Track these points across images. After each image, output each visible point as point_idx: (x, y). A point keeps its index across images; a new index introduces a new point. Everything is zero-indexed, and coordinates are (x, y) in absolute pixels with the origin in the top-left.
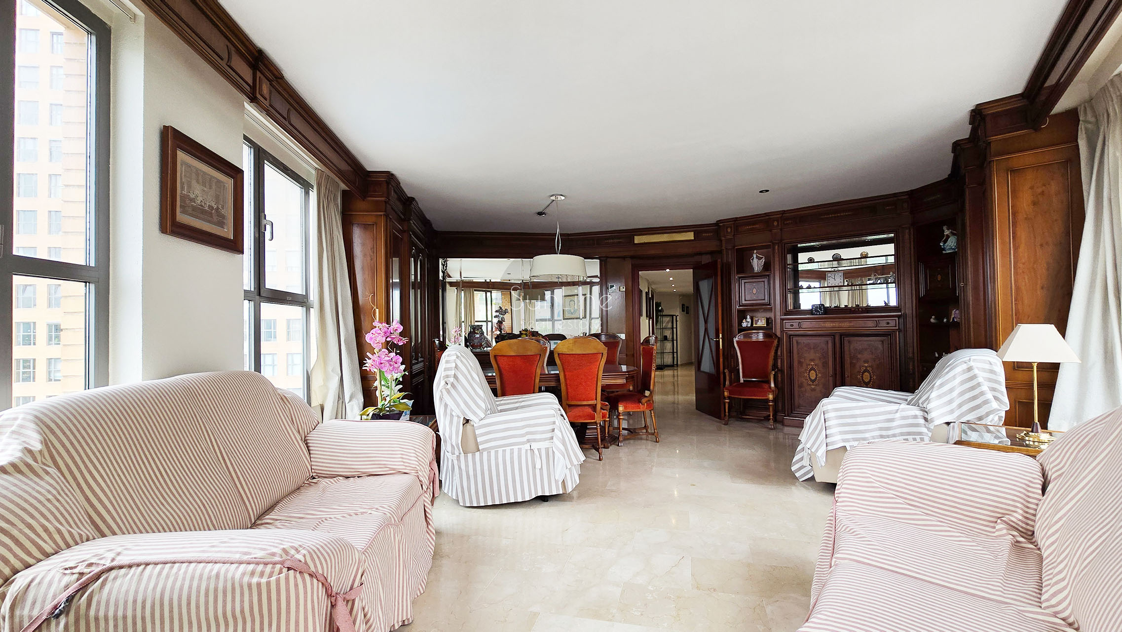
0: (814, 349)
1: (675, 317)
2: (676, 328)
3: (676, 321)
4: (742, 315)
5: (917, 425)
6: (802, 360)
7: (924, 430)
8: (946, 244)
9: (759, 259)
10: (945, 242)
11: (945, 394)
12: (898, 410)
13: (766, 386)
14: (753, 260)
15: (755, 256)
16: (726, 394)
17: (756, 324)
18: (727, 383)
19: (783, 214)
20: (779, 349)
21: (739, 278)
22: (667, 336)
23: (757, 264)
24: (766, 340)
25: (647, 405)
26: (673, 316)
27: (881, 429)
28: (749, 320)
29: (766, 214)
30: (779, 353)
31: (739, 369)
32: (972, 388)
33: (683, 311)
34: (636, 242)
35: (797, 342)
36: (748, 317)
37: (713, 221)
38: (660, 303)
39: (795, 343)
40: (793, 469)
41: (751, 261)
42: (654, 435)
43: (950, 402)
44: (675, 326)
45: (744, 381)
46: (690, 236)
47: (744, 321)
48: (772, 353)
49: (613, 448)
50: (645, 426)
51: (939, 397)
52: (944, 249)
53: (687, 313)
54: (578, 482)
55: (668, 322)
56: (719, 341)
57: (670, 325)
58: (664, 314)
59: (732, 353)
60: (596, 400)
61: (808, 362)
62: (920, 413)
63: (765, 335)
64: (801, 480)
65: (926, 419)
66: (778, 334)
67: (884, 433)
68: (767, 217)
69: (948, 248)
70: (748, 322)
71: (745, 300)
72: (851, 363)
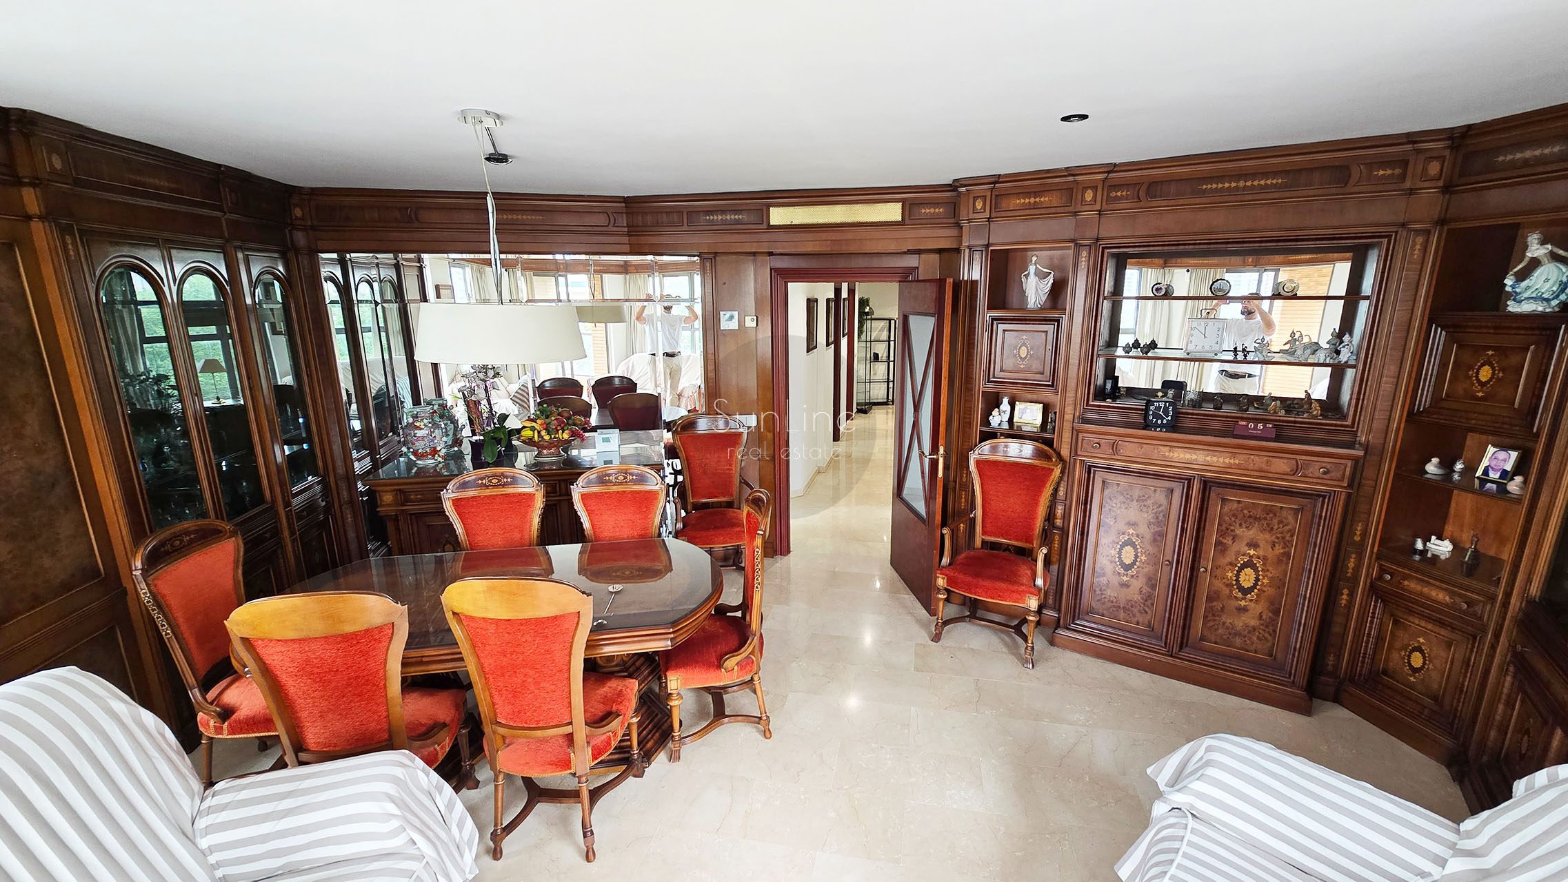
0: (1137, 501)
1: (893, 322)
4: (993, 402)
6: (1110, 521)
8: (1524, 284)
16: (941, 582)
17: (1020, 420)
18: (945, 561)
19: (1109, 172)
20: (1064, 487)
21: (993, 319)
22: (877, 354)
24: (1037, 463)
25: (740, 669)
26: (890, 320)
28: (1005, 406)
29: (1070, 171)
30: (1062, 496)
31: (974, 519)
34: (774, 222)
35: (1103, 482)
36: (1005, 401)
37: (947, 179)
38: (868, 300)
39: (1098, 482)
45: (983, 542)
46: (892, 212)
47: (995, 412)
48: (1047, 492)
49: (657, 765)
55: (882, 330)
56: (938, 460)
57: (884, 336)
58: (873, 317)
60: (571, 723)
61: (1122, 527)
63: (1039, 454)
66: (1065, 452)
68: (1071, 179)
69: (1526, 295)
70: (1004, 412)
71: (1001, 370)
72: (1218, 543)
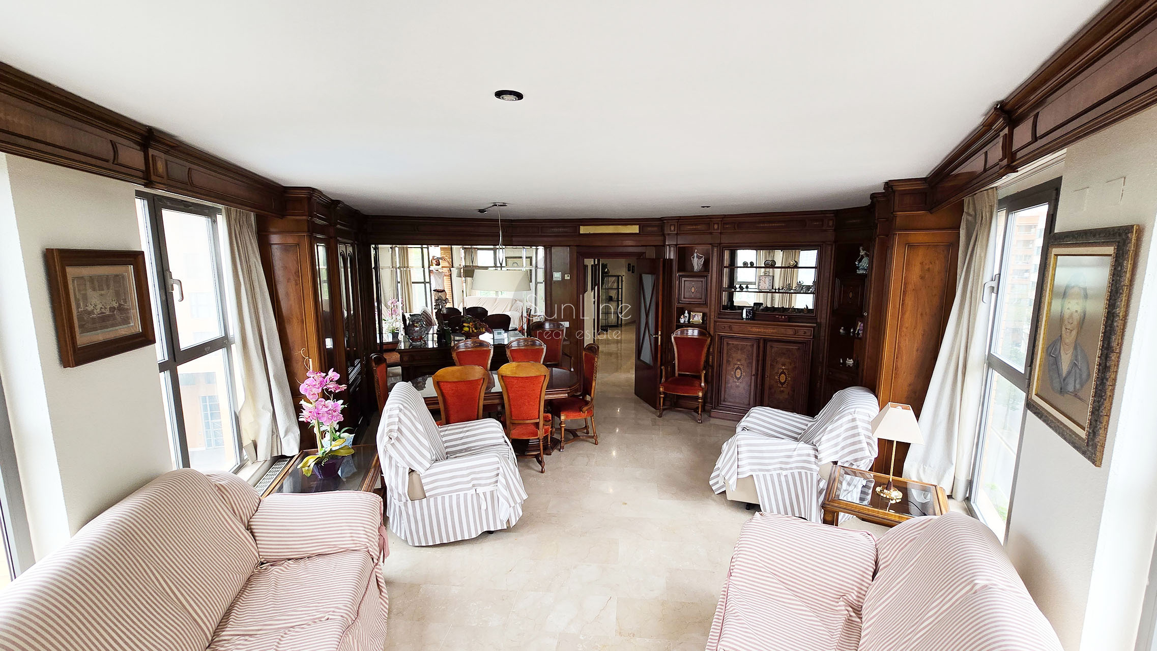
0: (741, 350)
1: (620, 277)
2: (622, 289)
3: (622, 281)
4: (681, 312)
5: (809, 462)
6: (730, 359)
7: (814, 467)
8: (860, 264)
9: (699, 259)
10: (860, 261)
11: (833, 438)
12: (796, 449)
13: (697, 383)
14: (693, 258)
15: (695, 255)
16: (661, 389)
17: (693, 319)
18: (663, 380)
19: (723, 218)
20: (712, 346)
21: (680, 276)
22: (612, 297)
23: (697, 263)
24: (700, 337)
25: (588, 413)
26: (618, 276)
27: (781, 463)
28: (686, 314)
29: (708, 216)
30: (711, 350)
31: (675, 363)
32: (854, 436)
33: (629, 270)
34: (581, 232)
35: (727, 343)
36: (686, 312)
37: (660, 217)
38: (606, 265)
39: (725, 343)
40: (711, 483)
41: (692, 259)
42: (593, 438)
43: (836, 445)
44: (620, 287)
45: (679, 374)
46: (635, 229)
47: (682, 317)
48: (705, 350)
49: (555, 453)
50: (586, 426)
51: (829, 440)
52: (858, 268)
53: (633, 272)
54: (521, 514)
55: (614, 282)
56: (658, 337)
57: (615, 286)
58: (609, 274)
59: (670, 347)
60: (539, 418)
61: (736, 362)
62: (812, 452)
63: (700, 333)
64: (716, 493)
65: (816, 457)
66: (712, 333)
67: (783, 466)
68: (709, 219)
69: (861, 268)
70: (686, 317)
71: (684, 298)
72: (771, 365)
